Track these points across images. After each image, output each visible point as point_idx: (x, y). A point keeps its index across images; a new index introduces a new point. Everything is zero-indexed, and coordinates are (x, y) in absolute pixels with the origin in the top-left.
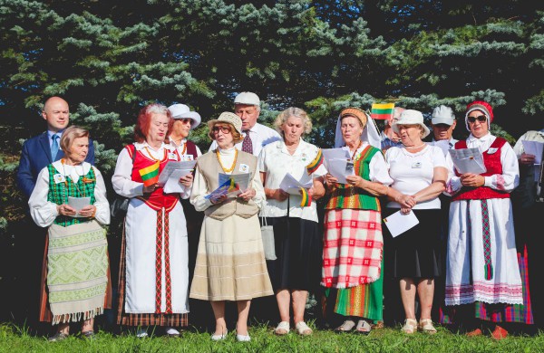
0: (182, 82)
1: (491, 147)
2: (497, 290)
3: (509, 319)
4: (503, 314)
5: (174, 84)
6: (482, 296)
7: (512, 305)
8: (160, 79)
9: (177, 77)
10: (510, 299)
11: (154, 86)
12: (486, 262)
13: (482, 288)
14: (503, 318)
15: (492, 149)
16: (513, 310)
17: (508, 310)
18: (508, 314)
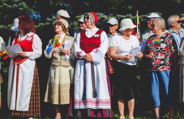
0: (22, 6)
1: (96, 34)
2: (97, 103)
3: (105, 116)
4: (102, 114)
5: (18, 7)
6: (91, 106)
7: (105, 109)
8: (12, 5)
9: (20, 4)
10: (104, 107)
11: (9, 8)
12: (93, 89)
13: (91, 102)
14: (102, 116)
15: (96, 35)
16: (106, 112)
17: (105, 112)
18: (105, 114)
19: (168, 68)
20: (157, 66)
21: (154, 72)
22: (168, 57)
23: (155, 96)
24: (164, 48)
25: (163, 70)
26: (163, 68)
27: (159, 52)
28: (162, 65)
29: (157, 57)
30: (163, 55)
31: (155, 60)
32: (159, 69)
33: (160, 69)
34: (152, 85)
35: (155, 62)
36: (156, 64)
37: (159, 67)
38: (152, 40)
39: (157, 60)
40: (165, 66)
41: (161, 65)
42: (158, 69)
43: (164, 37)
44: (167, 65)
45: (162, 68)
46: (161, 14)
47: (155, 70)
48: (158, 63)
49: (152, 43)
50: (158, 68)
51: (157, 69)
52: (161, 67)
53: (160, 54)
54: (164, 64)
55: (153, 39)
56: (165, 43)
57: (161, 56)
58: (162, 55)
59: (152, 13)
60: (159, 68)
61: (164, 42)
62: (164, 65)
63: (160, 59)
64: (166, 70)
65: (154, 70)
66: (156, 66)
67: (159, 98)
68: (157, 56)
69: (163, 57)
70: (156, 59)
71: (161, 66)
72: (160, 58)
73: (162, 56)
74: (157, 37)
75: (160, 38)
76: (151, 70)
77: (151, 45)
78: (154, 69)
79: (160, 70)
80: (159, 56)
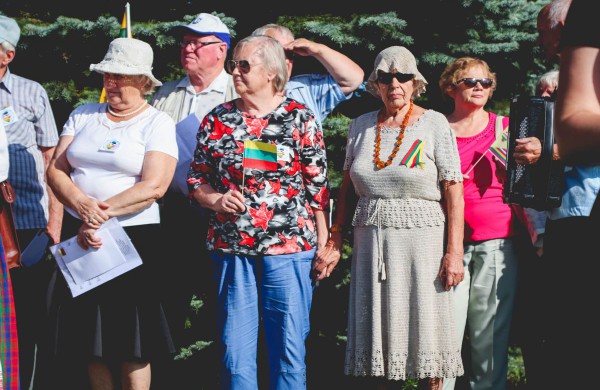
19: (299, 243)
20: (257, 233)
21: (242, 256)
22: (297, 198)
23: (238, 357)
24: (287, 164)
25: (280, 250)
26: (281, 244)
27: (267, 178)
28: (279, 229)
29: (258, 200)
30: (281, 192)
31: (252, 211)
32: (264, 249)
33: (272, 246)
34: (231, 311)
35: (249, 220)
36: (252, 226)
37: (266, 237)
38: (227, 123)
39: (260, 212)
40: (288, 237)
41: (273, 231)
42: (261, 247)
43: (280, 118)
44: (294, 233)
45: (276, 245)
46: (235, 22)
47: (249, 249)
48: (264, 223)
49: (232, 139)
50: (259, 241)
51: (255, 247)
52: (275, 240)
53: (268, 186)
54: (286, 228)
55: (234, 119)
56: (287, 144)
57: (274, 196)
58: (276, 192)
59: (203, 16)
60: (267, 244)
61: (283, 137)
62: (287, 232)
63: (270, 209)
64: (293, 250)
65: (244, 251)
66: (252, 233)
67: (255, 365)
68: (259, 196)
69: (282, 200)
70: (253, 205)
71: (273, 234)
72: (270, 202)
73: (278, 195)
74: (253, 112)
75: (265, 118)
76: (231, 246)
77: (228, 146)
78: (244, 247)
79: (270, 251)
80: (266, 195)
